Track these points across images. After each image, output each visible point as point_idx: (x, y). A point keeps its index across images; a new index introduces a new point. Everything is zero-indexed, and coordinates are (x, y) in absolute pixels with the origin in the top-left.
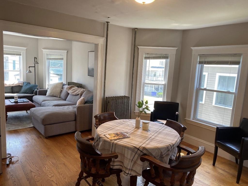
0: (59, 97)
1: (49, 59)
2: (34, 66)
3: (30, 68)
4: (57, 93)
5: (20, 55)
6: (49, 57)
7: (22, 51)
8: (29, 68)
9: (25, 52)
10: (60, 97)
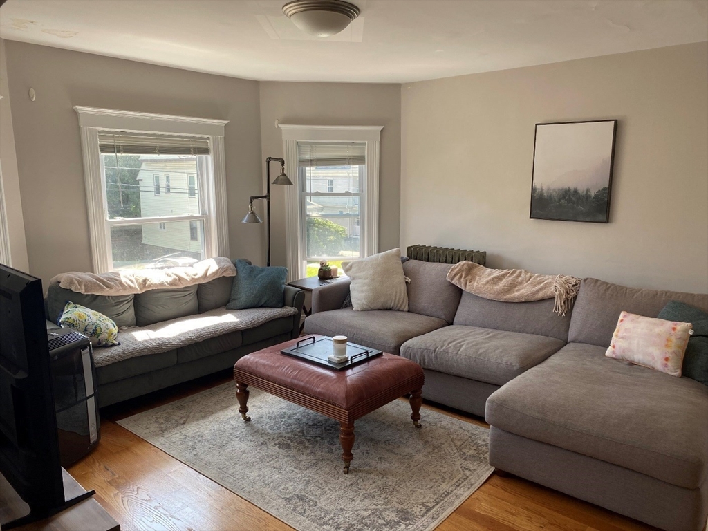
0: (406, 308)
1: (308, 160)
2: (265, 193)
3: (255, 201)
4: (398, 295)
5: (206, 151)
6: (307, 157)
7: (210, 136)
8: (251, 203)
9: (221, 137)
10: (409, 311)
